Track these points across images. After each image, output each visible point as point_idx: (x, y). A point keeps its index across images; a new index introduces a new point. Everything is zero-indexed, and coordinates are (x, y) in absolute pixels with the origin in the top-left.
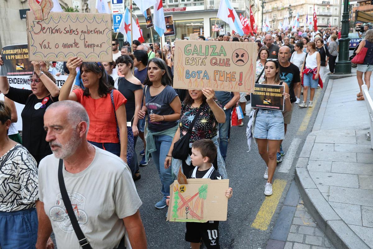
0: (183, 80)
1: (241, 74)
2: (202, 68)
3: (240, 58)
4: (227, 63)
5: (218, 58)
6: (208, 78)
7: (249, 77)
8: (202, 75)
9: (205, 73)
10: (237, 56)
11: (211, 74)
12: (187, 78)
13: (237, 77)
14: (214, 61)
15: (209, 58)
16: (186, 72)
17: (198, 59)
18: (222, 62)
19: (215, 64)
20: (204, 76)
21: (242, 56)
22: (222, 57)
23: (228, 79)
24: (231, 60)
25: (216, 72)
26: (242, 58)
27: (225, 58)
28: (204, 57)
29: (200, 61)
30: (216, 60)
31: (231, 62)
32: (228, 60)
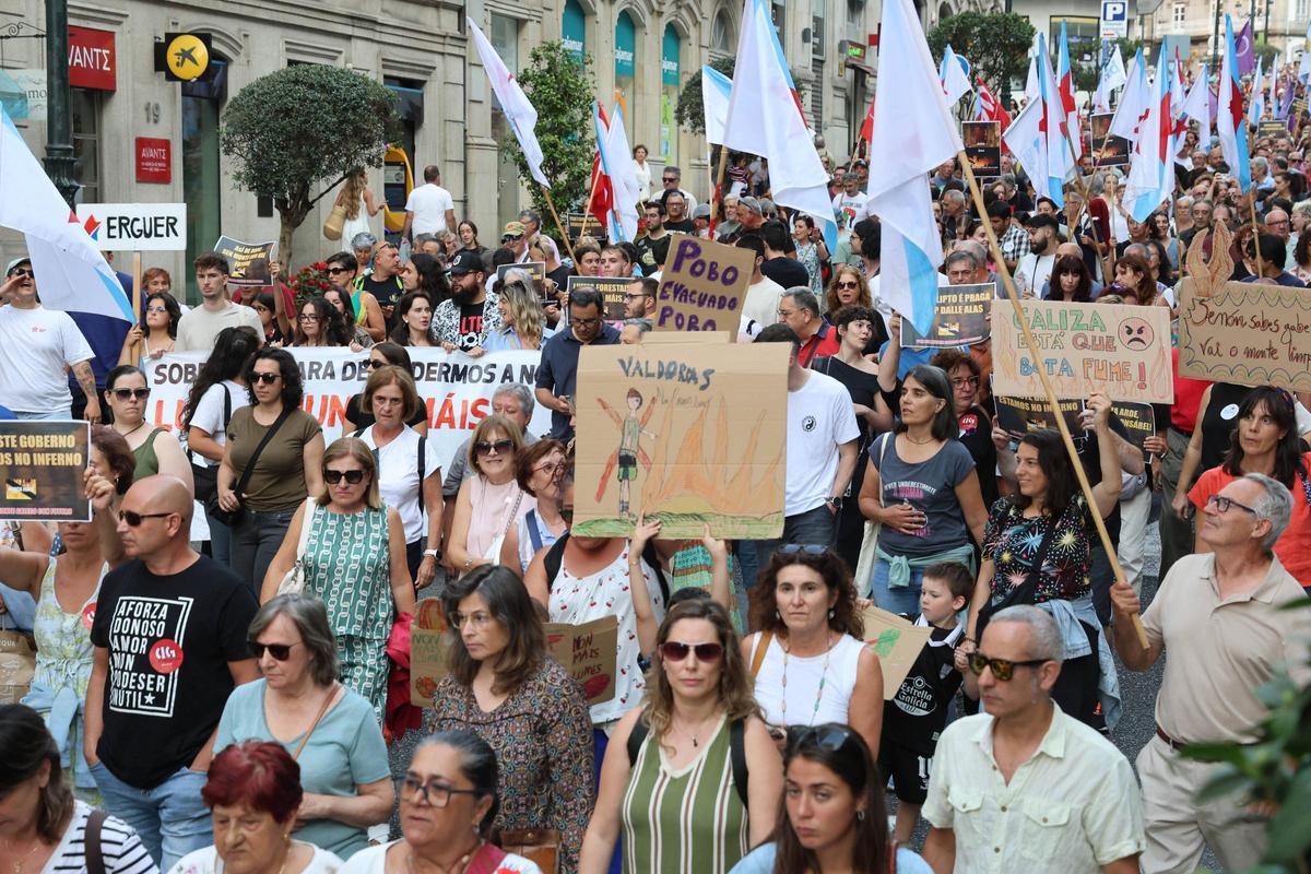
0: (1016, 379)
1: (1142, 368)
2: (1057, 354)
3: (1135, 335)
4: (1109, 345)
5: (1089, 334)
6: (1071, 374)
7: (1159, 374)
8: (1057, 368)
9: (1062, 364)
10: (1130, 331)
11: (1077, 367)
12: (1024, 373)
13: (1134, 372)
14: (1081, 340)
15: (1070, 335)
16: (1022, 362)
17: (1045, 337)
18: (1097, 342)
19: (1084, 346)
20: (1063, 370)
21: (1140, 331)
22: (1097, 332)
23: (1115, 376)
24: (1117, 339)
25: (1087, 362)
26: (1140, 336)
27: (1104, 334)
28: (1058, 332)
29: (1051, 341)
30: (1086, 340)
31: (1117, 342)
32: (1111, 339)
